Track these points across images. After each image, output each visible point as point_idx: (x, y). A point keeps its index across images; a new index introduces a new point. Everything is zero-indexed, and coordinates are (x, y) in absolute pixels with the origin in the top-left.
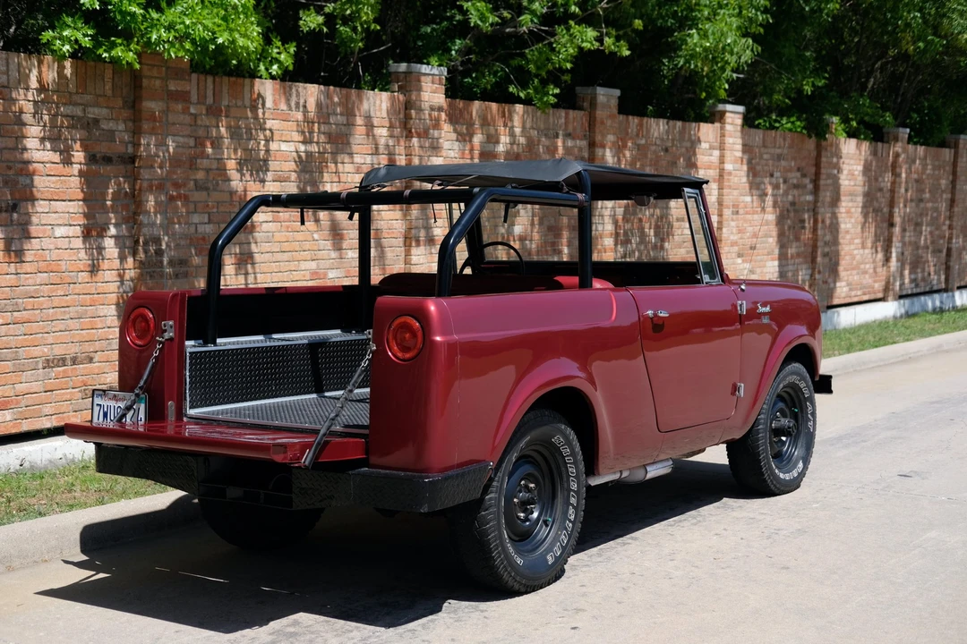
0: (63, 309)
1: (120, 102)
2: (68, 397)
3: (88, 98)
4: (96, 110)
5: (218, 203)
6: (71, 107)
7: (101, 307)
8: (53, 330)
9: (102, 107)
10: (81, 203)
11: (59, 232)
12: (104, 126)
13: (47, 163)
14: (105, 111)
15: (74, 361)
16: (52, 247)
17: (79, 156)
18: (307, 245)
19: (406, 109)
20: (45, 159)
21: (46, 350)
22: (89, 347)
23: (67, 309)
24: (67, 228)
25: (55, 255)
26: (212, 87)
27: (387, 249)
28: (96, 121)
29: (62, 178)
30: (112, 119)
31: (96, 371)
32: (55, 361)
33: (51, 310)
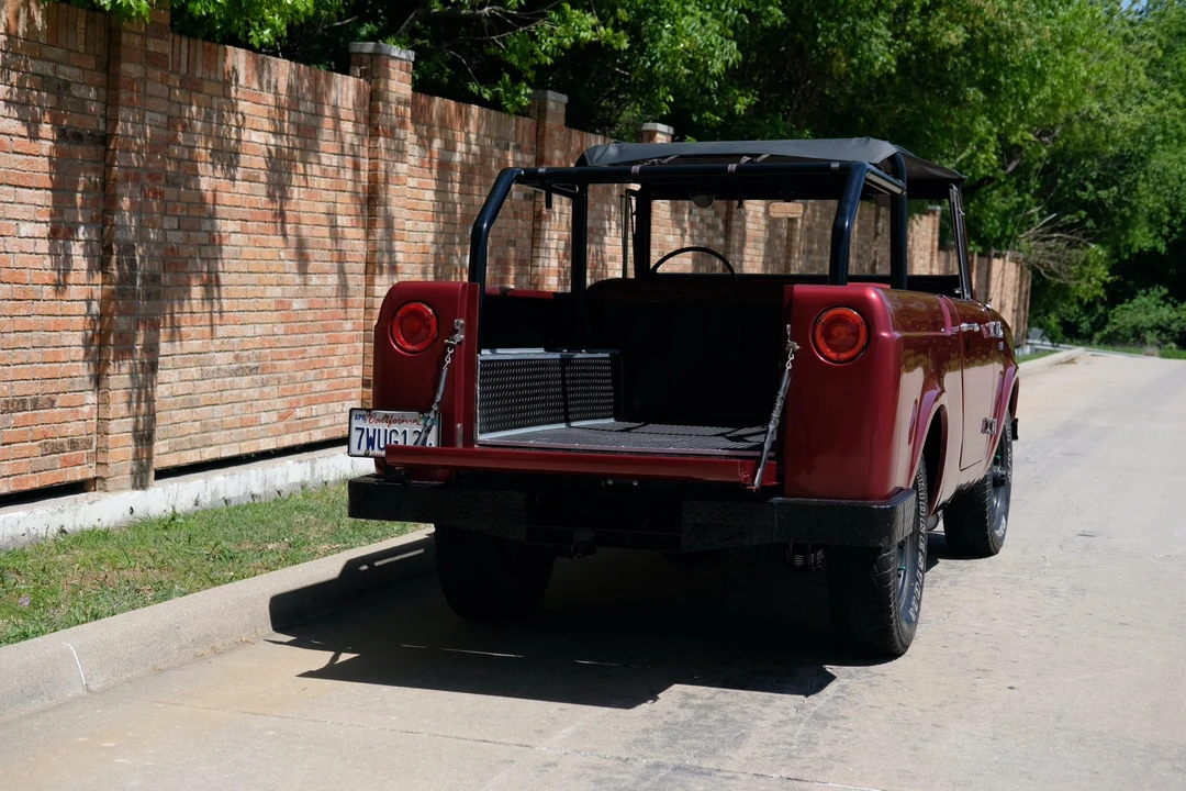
0: (25, 334)
1: (92, 63)
2: (27, 453)
3: (59, 52)
4: (68, 70)
5: (188, 204)
6: (41, 62)
7: (66, 333)
8: (14, 361)
9: (73, 66)
10: (49, 193)
11: (26, 229)
12: (77, 91)
13: (14, 135)
14: (77, 72)
15: (36, 405)
16: (16, 249)
17: (46, 129)
18: (274, 266)
19: (371, 100)
20: (12, 130)
21: (5, 388)
22: (51, 387)
23: (29, 334)
24: (34, 224)
25: (18, 260)
26: (186, 52)
27: (349, 276)
28: (67, 84)
29: (30, 157)
30: (83, 84)
31: (57, 419)
32: (15, 403)
33: (13, 335)
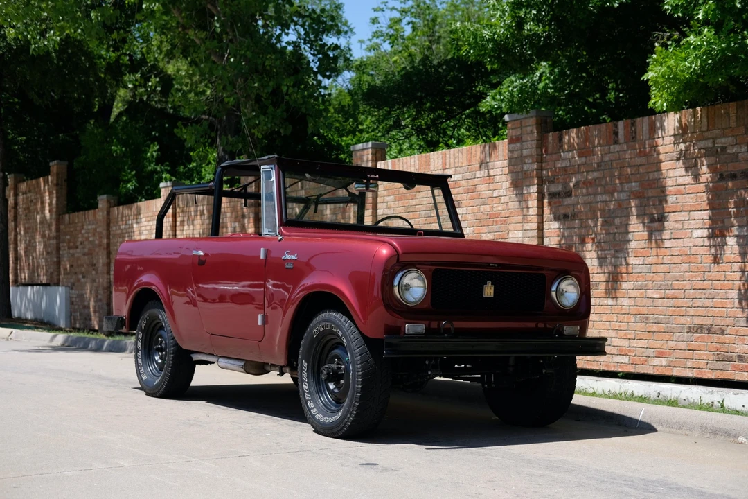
0: (700, 291)
1: (742, 130)
2: (705, 357)
3: (717, 132)
4: (723, 140)
6: (704, 142)
7: (731, 291)
8: (694, 305)
9: (728, 137)
11: (697, 233)
12: (730, 151)
13: (688, 185)
14: (730, 140)
15: (709, 331)
16: (691, 245)
20: (686, 182)
21: (689, 320)
22: (719, 321)
23: (704, 291)
24: (702, 230)
25: (693, 251)
28: (724, 149)
29: (698, 194)
30: (736, 144)
31: (728, 341)
32: (695, 329)
33: (692, 291)
